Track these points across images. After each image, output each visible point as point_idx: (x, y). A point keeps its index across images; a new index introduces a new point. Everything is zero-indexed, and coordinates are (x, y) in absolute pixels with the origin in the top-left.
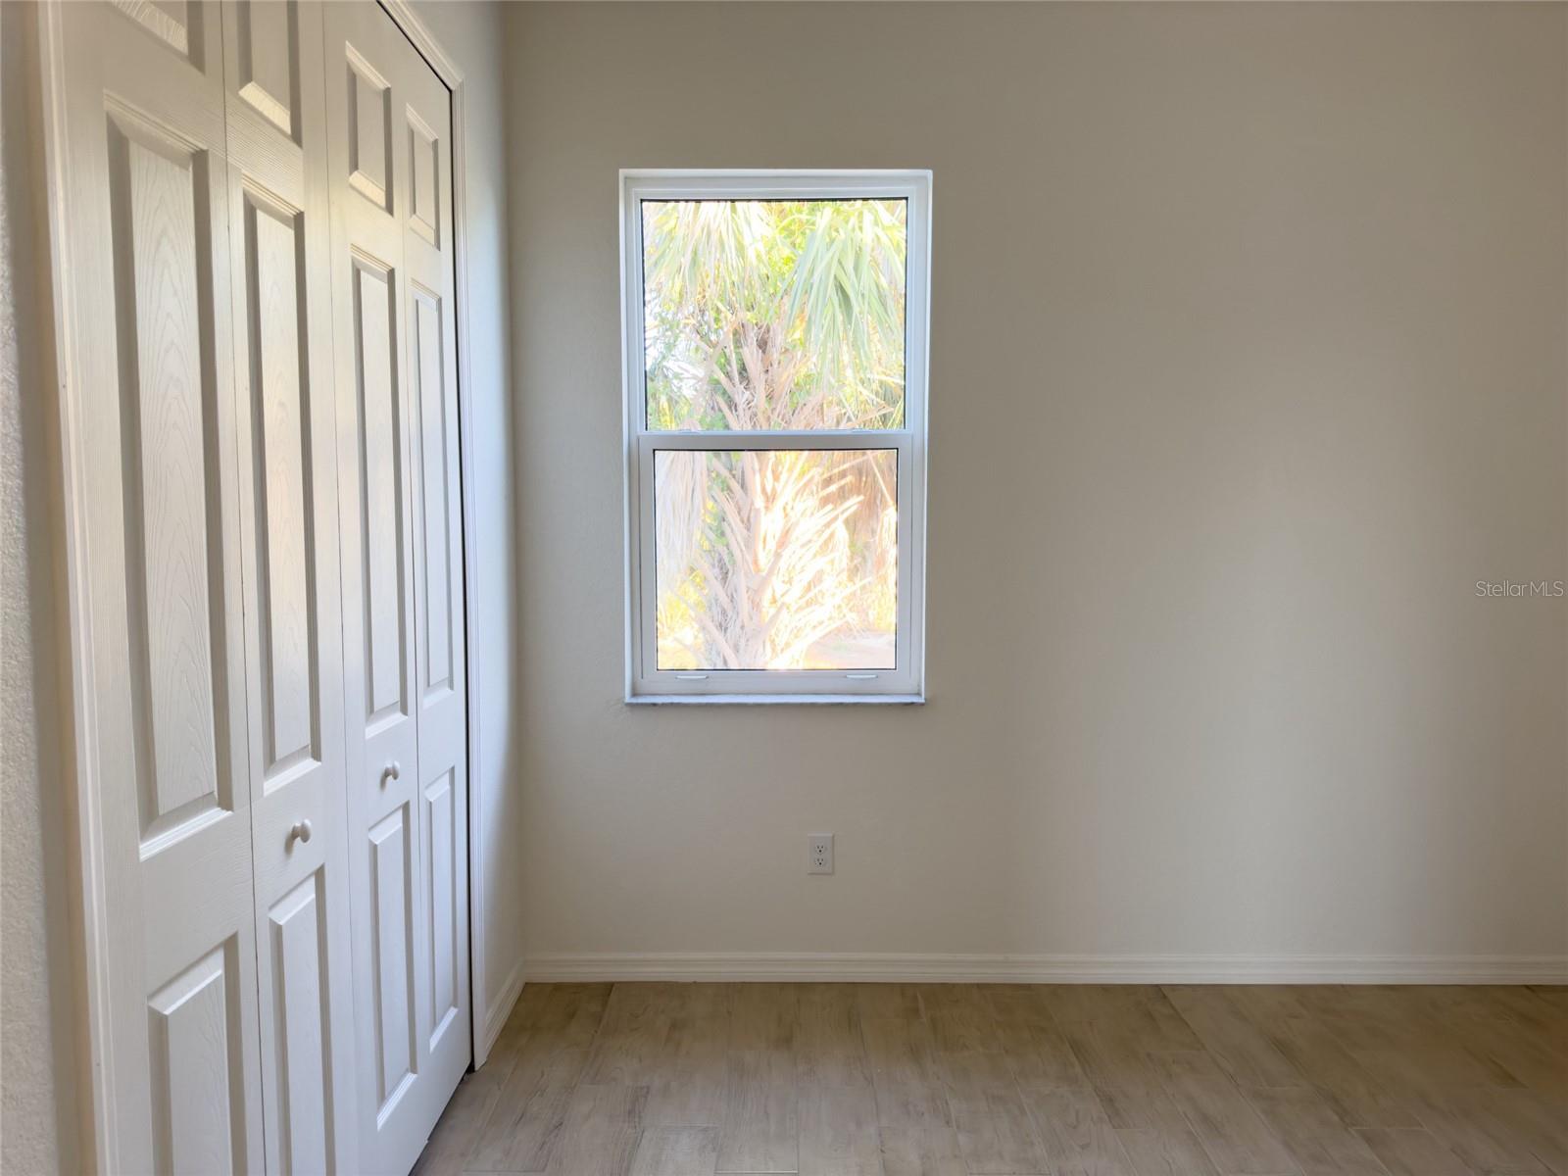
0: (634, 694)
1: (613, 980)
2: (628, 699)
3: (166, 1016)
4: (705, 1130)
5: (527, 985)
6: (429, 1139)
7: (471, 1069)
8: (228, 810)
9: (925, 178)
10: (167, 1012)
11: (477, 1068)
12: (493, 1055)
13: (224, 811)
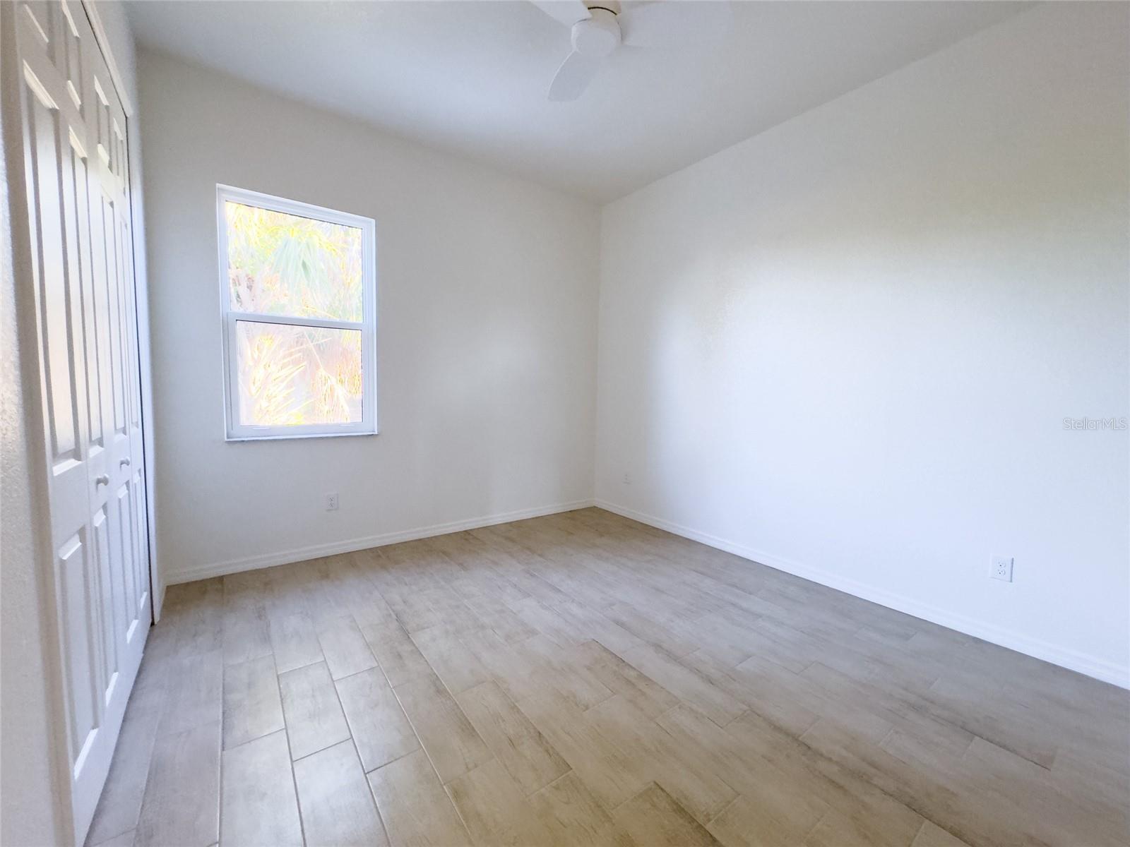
0: (228, 438)
1: (222, 574)
2: (226, 439)
3: (65, 561)
4: (302, 613)
5: (168, 587)
6: (143, 652)
7: (153, 624)
8: (79, 460)
9: (370, 222)
10: (65, 558)
11: (156, 623)
12: (162, 616)
13: (76, 461)
